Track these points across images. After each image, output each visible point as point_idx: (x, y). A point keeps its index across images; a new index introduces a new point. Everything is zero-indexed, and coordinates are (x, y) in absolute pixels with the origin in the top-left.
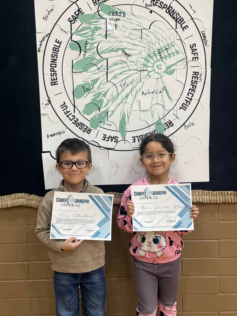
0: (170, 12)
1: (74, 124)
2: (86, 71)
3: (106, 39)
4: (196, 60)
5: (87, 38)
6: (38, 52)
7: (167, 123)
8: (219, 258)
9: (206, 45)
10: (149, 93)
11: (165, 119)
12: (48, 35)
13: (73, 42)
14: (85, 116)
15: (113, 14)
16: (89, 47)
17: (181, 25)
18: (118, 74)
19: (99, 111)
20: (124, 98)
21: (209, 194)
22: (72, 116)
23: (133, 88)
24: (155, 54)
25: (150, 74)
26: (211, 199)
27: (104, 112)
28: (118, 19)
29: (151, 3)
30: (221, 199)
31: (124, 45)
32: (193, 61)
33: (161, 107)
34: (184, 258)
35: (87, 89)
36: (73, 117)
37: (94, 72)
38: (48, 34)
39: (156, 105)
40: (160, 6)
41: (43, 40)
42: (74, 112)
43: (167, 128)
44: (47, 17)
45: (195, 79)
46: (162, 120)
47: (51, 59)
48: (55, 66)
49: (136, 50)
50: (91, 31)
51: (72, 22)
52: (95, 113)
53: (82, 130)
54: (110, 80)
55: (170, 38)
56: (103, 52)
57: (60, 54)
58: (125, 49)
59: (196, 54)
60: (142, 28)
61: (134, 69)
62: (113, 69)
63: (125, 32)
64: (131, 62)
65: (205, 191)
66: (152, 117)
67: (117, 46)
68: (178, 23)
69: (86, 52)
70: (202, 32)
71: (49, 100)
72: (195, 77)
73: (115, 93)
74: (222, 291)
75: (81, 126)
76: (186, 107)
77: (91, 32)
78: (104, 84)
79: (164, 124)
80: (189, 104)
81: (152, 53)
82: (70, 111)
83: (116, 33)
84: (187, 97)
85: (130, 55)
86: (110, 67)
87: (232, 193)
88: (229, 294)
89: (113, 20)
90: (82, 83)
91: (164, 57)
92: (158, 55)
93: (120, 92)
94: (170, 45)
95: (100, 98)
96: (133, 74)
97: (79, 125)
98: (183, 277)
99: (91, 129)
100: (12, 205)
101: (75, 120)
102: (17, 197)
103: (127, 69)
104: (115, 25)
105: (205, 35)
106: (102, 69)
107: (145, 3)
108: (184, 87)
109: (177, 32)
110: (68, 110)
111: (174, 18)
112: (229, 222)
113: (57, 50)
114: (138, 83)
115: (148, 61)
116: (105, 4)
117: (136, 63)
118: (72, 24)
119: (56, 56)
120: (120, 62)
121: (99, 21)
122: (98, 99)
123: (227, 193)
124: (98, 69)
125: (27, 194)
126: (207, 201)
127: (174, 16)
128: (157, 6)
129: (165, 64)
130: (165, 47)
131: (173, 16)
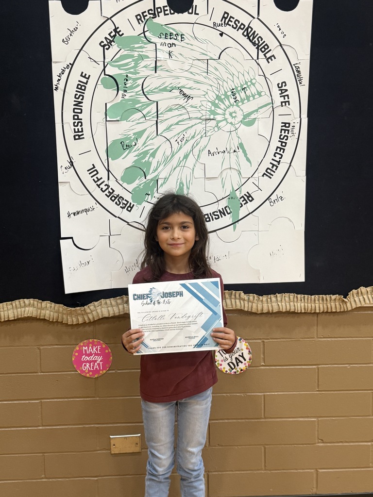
0: (250, 35)
1: (108, 196)
2: (126, 119)
3: (156, 72)
4: (286, 105)
5: (128, 71)
6: (54, 90)
7: (244, 196)
8: (318, 393)
9: (300, 83)
10: (219, 153)
11: (241, 191)
12: (70, 66)
13: (107, 77)
14: (125, 185)
15: (166, 36)
16: (130, 84)
17: (265, 55)
18: (172, 125)
19: (145, 178)
20: (181, 159)
21: (304, 300)
22: (105, 185)
23: (195, 144)
24: (227, 97)
25: (219, 125)
26: (306, 307)
27: (152, 180)
28: (173, 44)
29: (221, 21)
30: (321, 306)
31: (183, 82)
32: (282, 106)
33: (236, 173)
34: (268, 392)
35: (127, 146)
36: (107, 187)
37: (137, 122)
38: (70, 64)
39: (229, 170)
40: (235, 26)
41: (63, 74)
42: (108, 179)
43: (245, 204)
44: (68, 39)
45: (285, 133)
46: (238, 193)
47: (75, 101)
48: (79, 111)
49: (199, 89)
50: (133, 61)
51: (105, 48)
52: (139, 182)
53: (120, 206)
54: (162, 133)
55: (248, 73)
56: (152, 92)
57: (88, 94)
58: (184, 87)
59: (286, 97)
60: (208, 58)
61: (197, 118)
62: (165, 116)
63: (183, 63)
64: (192, 106)
65: (299, 296)
66: (223, 187)
67: (171, 84)
68: (260, 52)
69: (125, 91)
70: (295, 65)
71: (71, 161)
72: (285, 130)
73: (168, 152)
74: (322, 440)
75: (118, 200)
76: (272, 173)
77: (133, 63)
78: (152, 139)
79: (240, 198)
80: (276, 169)
81: (223, 94)
82: (101, 178)
83: (171, 64)
84: (273, 159)
85: (191, 96)
86: (161, 114)
87: (337, 298)
88: (332, 444)
89: (167, 45)
90: (119, 137)
91: (240, 101)
92: (231, 98)
93: (175, 151)
94: (249, 83)
95: (147, 159)
96: (195, 124)
97: (116, 198)
98: (266, 420)
99: (133, 205)
100: (16, 316)
101: (109, 192)
102: (22, 304)
103: (186, 116)
104: (168, 52)
105: (299, 69)
106: (149, 116)
107: (213, 21)
108: (269, 145)
109: (258, 64)
110: (99, 176)
111: (254, 44)
112: (333, 339)
113: (83, 88)
114: (201, 137)
115: (216, 106)
116: (154, 21)
117: (200, 109)
118: (105, 50)
119: (81, 97)
120: (176, 107)
121: (145, 46)
122: (144, 160)
123: (331, 297)
124: (144, 116)
125: (37, 300)
126: (301, 310)
127: (255, 41)
128: (230, 25)
129: (242, 110)
130: (242, 85)
131: (253, 41)
